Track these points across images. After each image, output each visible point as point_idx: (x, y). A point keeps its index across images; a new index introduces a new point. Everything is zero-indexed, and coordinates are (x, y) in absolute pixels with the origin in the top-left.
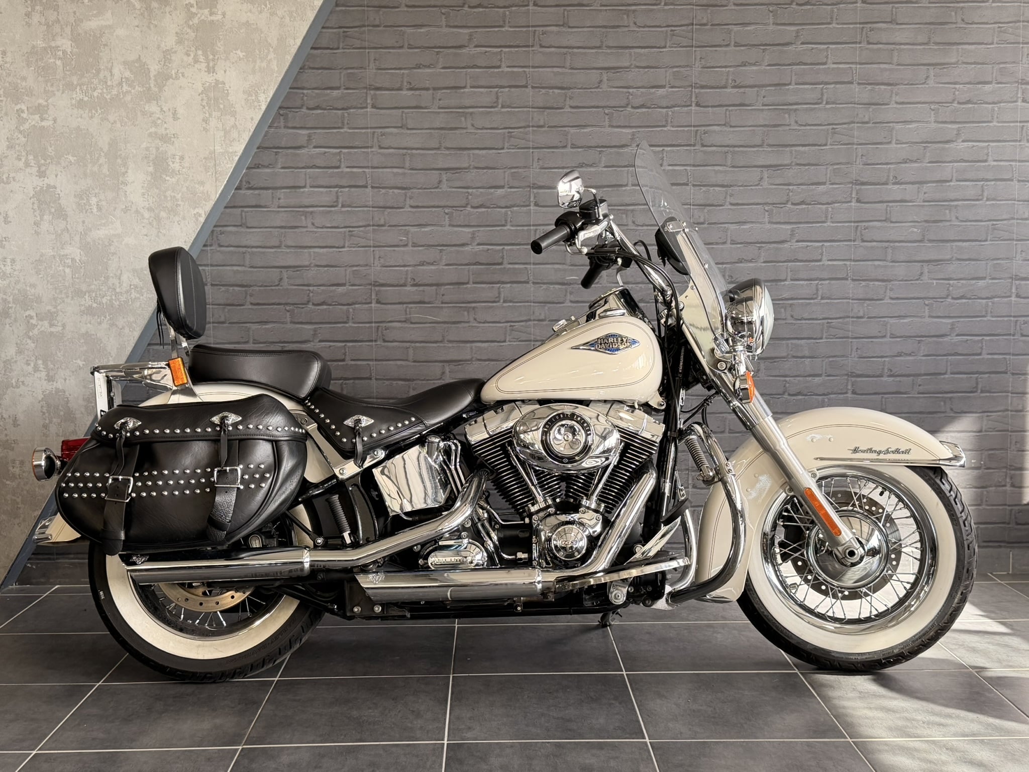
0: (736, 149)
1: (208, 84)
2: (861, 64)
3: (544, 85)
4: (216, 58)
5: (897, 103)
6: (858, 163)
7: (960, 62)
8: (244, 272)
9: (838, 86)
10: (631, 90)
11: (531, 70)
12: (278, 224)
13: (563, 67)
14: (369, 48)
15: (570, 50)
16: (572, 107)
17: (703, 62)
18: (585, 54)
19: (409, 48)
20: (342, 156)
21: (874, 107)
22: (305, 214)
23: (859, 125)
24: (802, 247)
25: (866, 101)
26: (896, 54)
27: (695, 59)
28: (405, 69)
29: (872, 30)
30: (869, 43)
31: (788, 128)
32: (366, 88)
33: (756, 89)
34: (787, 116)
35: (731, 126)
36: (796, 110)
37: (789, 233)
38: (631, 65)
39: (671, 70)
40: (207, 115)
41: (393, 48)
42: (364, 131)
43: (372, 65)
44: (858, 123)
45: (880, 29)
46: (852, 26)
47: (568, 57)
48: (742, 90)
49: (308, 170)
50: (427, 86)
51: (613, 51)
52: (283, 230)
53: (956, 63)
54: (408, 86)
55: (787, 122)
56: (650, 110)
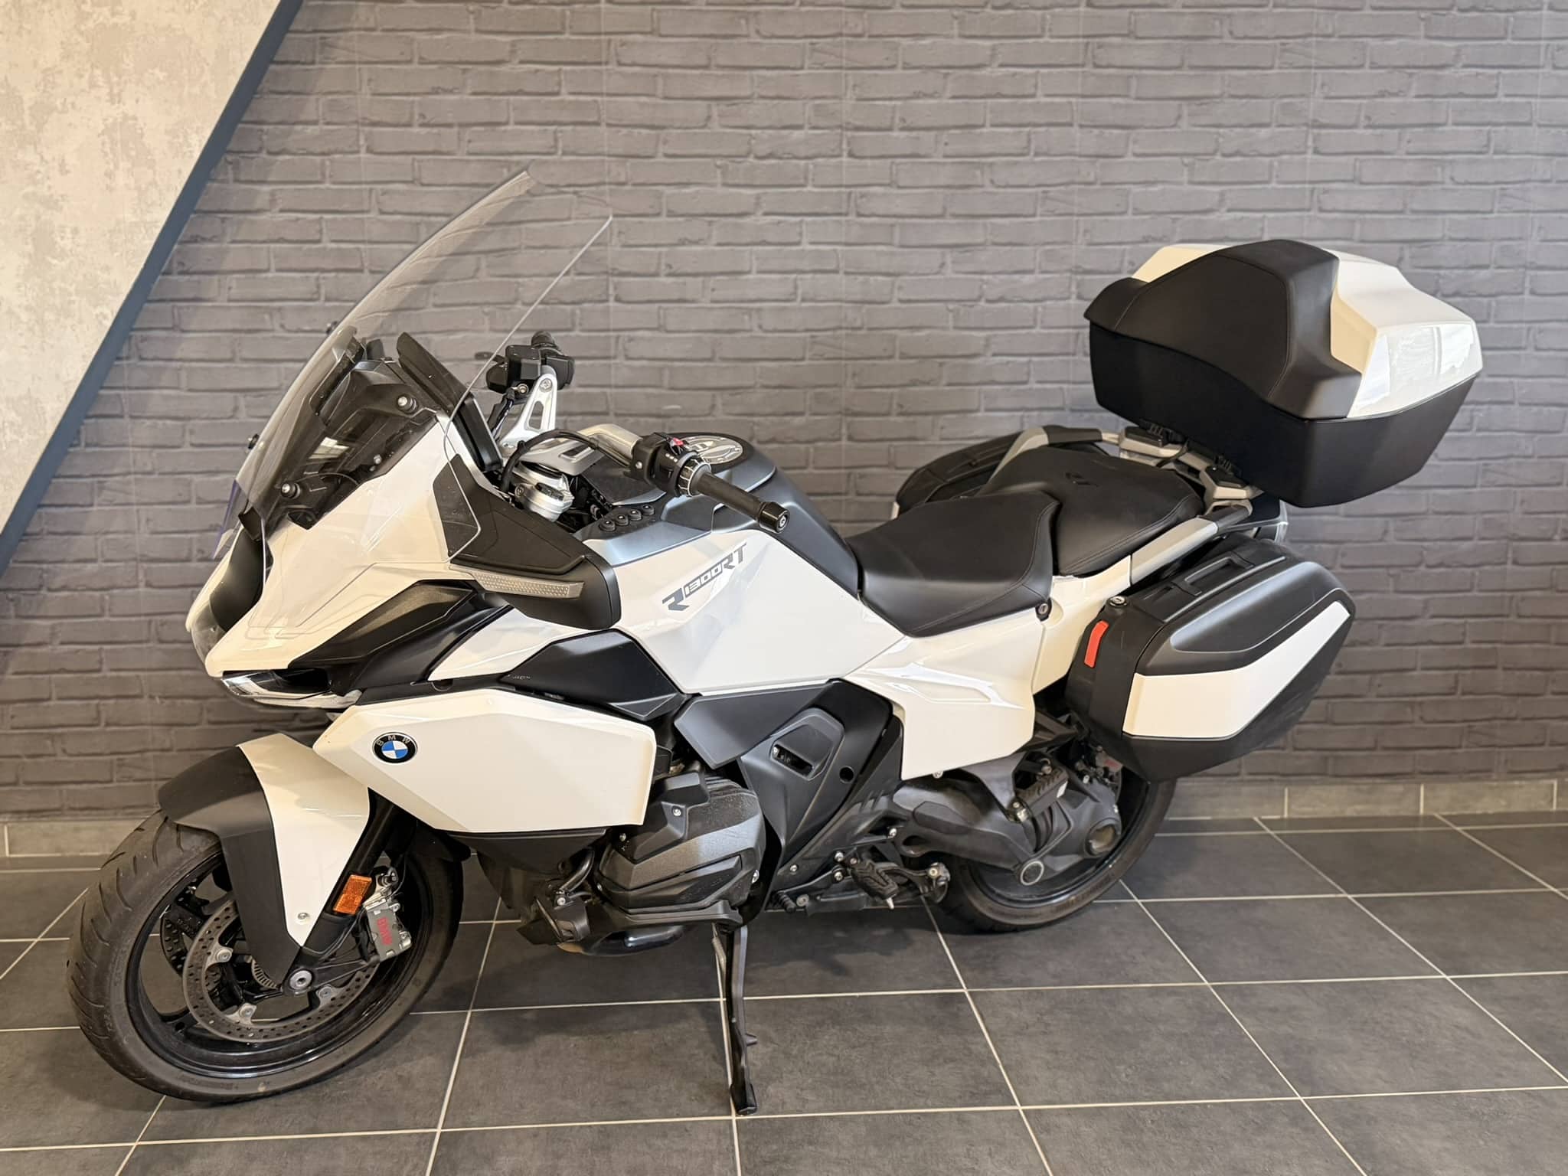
0: (907, 220)
1: (111, 120)
2: (1083, 96)
3: (625, 122)
4: (124, 78)
5: (1136, 155)
6: (1079, 241)
7: (1226, 95)
8: (179, 397)
9: (1052, 129)
10: (753, 132)
11: (606, 99)
12: (230, 326)
13: (653, 95)
14: (360, 63)
15: (663, 71)
16: (667, 156)
17: (857, 91)
18: (685, 76)
19: (421, 63)
20: (324, 224)
21: (1102, 160)
22: (270, 311)
23: (1083, 187)
24: (1002, 364)
25: (1091, 151)
26: (1134, 82)
27: (846, 88)
28: (415, 94)
29: (1100, 46)
30: (1096, 66)
31: (979, 190)
32: (356, 122)
33: (933, 133)
34: (978, 173)
35: (899, 187)
36: (991, 164)
37: (982, 342)
38: (753, 94)
39: (811, 103)
40: (112, 166)
41: (397, 62)
42: (354, 187)
43: (365, 89)
44: (1080, 183)
45: (1111, 45)
46: (1072, 40)
47: (660, 81)
48: (914, 134)
49: (272, 246)
50: (450, 121)
51: (726, 72)
52: (236, 335)
53: (1221, 96)
54: (421, 121)
55: (979, 181)
56: (781, 162)
